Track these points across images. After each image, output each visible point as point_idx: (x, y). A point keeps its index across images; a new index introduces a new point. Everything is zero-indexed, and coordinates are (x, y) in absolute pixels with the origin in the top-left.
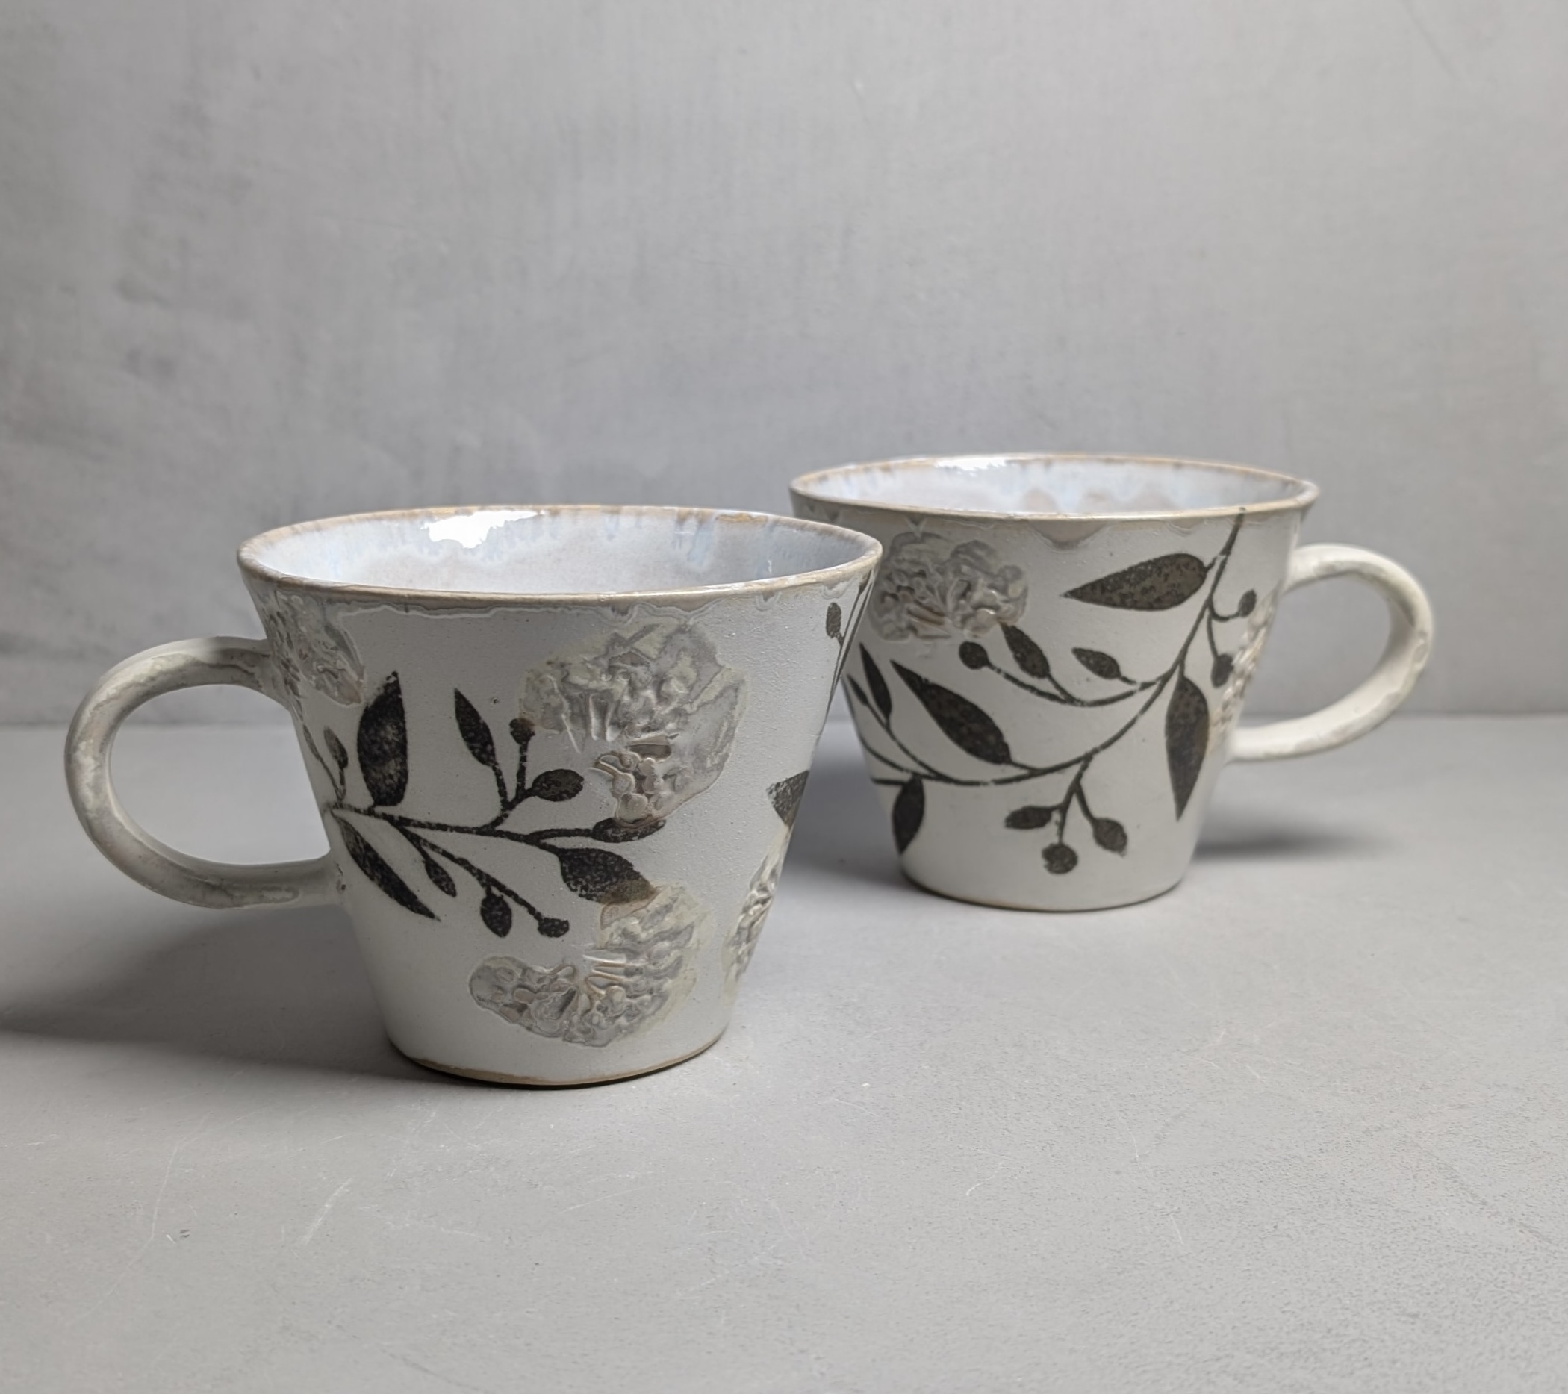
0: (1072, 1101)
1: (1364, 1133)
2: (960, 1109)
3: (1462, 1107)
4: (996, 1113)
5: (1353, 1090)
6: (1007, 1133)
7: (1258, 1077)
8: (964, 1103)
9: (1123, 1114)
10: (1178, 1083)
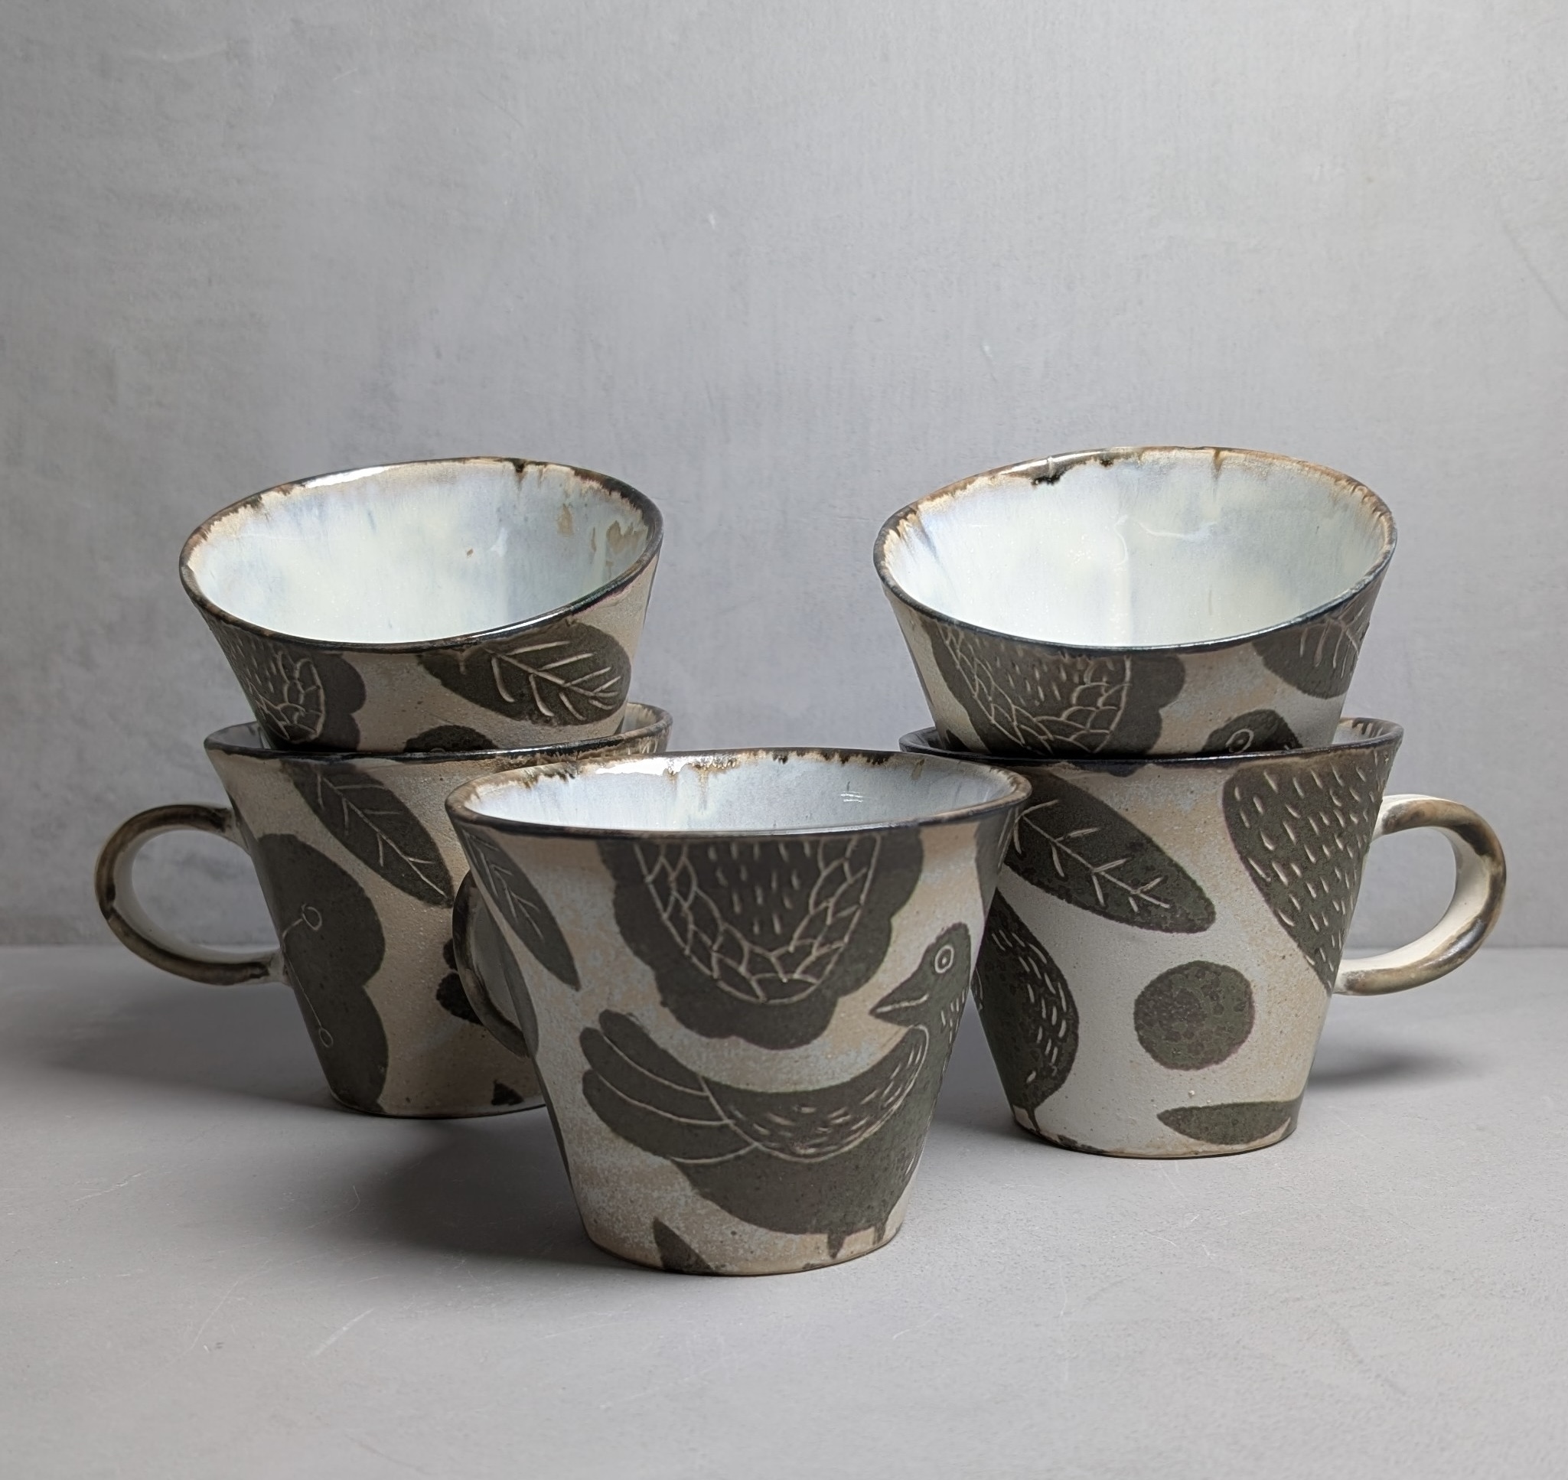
0: (1026, 1268)
1: (1281, 1302)
2: (922, 1271)
3: (1387, 1284)
4: (952, 1275)
5: (1291, 1268)
6: (954, 1291)
7: (1208, 1254)
8: (927, 1267)
9: (1067, 1280)
10: (1131, 1257)
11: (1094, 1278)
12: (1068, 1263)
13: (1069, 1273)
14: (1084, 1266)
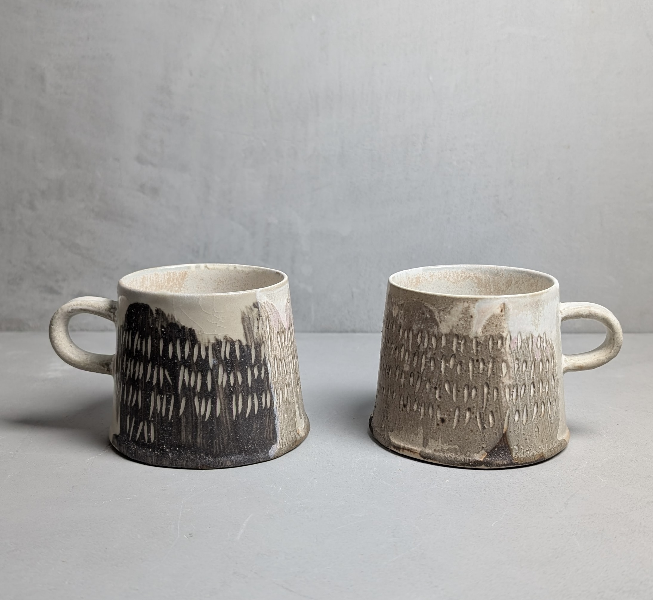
0: (530, 489)
5: (641, 486)
7: (602, 480)
9: (550, 494)
10: (571, 482)
11: (562, 493)
12: (546, 486)
13: (549, 491)
14: (553, 487)
